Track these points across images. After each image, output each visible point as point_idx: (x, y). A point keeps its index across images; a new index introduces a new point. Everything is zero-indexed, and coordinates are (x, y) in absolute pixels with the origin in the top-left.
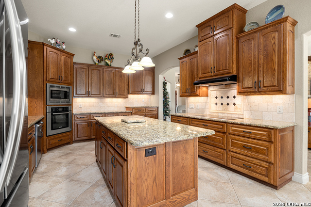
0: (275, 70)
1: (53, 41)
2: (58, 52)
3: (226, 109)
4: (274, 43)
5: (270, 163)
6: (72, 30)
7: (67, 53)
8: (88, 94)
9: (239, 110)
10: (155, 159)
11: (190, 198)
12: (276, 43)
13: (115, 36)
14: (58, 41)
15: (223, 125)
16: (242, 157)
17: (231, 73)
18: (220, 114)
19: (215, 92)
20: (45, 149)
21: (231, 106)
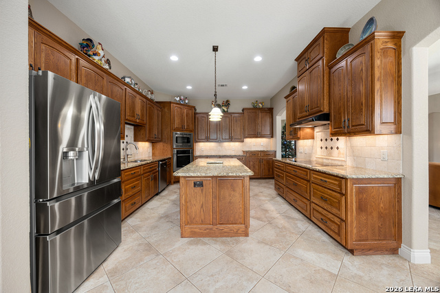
0: (362, 104)
1: (178, 99)
2: (182, 107)
3: (330, 154)
4: (362, 70)
5: (342, 220)
6: (189, 87)
7: (189, 106)
8: (208, 139)
9: (342, 156)
10: (202, 190)
11: (239, 232)
12: (364, 68)
13: (222, 86)
14: (182, 97)
15: (306, 172)
16: (320, 210)
17: (321, 111)
18: (324, 160)
19: (320, 133)
20: (172, 181)
21: (335, 149)
